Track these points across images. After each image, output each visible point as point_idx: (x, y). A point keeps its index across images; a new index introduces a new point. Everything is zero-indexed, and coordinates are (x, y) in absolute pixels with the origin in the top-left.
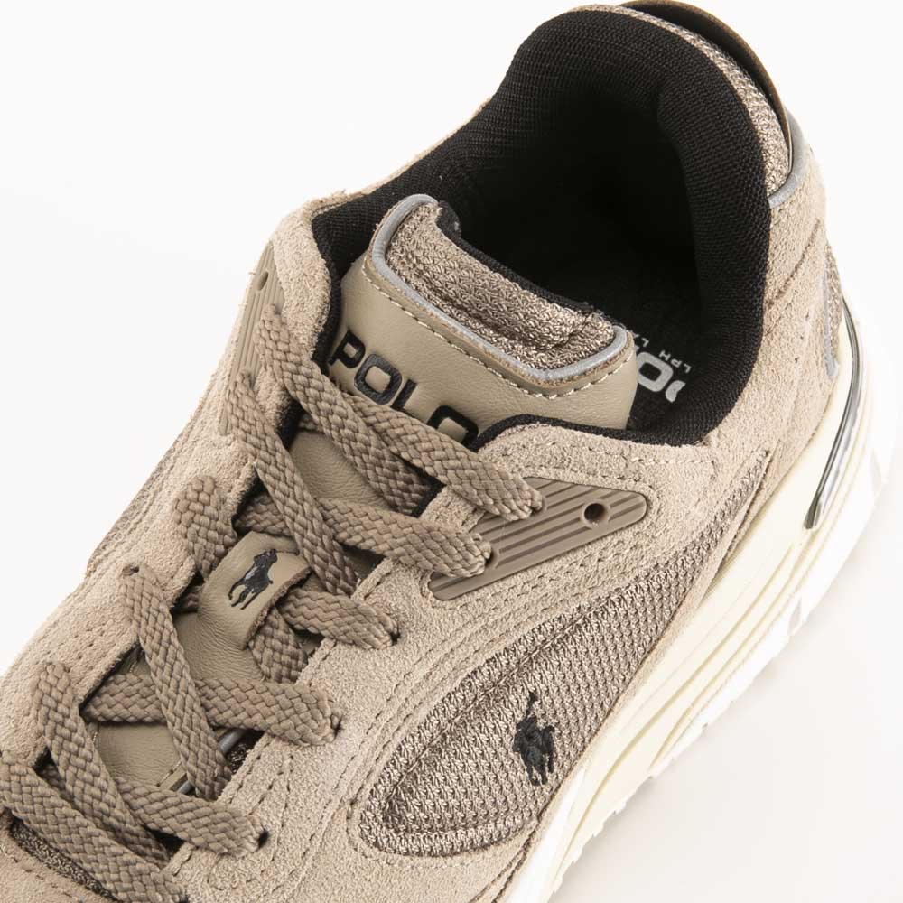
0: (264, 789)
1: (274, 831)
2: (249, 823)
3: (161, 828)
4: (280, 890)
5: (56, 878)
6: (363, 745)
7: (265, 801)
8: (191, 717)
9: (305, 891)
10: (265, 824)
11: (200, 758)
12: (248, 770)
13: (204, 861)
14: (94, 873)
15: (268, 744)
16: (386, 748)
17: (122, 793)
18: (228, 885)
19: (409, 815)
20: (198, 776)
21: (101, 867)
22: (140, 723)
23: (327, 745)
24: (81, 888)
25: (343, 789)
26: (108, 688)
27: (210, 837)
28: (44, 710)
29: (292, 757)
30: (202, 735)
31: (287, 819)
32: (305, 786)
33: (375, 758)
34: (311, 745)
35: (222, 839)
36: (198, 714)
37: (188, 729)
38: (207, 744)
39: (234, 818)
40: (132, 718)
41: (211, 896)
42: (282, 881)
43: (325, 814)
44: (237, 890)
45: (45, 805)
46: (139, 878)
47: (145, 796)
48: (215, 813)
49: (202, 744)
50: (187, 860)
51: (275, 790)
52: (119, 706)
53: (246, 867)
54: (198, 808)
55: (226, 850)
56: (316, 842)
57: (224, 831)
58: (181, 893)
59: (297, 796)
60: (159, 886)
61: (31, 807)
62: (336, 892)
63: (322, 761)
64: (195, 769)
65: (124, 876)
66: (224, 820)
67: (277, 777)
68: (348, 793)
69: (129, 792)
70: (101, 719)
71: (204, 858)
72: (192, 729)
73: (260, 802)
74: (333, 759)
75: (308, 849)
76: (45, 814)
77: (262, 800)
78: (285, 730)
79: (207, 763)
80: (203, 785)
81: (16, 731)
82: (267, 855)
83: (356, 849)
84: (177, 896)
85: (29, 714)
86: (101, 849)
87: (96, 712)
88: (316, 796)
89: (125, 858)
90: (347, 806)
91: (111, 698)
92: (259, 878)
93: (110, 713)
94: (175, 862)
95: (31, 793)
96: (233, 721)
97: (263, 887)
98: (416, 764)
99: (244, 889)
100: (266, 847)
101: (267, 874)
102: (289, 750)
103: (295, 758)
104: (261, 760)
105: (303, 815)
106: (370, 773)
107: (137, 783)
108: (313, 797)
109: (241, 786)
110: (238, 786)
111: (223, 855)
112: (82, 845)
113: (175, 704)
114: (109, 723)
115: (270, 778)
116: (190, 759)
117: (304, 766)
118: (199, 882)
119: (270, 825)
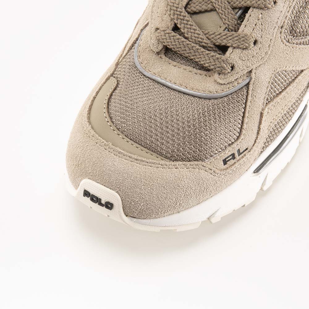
0: (254, 25)
1: (259, 40)
2: (251, 37)
3: (221, 44)
4: (263, 59)
5: (185, 67)
6: (284, 7)
7: (255, 30)
8: (225, 5)
9: (270, 59)
10: (256, 37)
11: (230, 19)
12: (247, 20)
13: (237, 52)
14: (200, 62)
15: (253, 11)
16: (290, 8)
17: (205, 34)
18: (246, 59)
19: (298, 30)
20: (230, 25)
21: (203, 59)
22: (206, 11)
23: (273, 8)
24: (195, 69)
25: (279, 23)
26: (192, 1)
27: (239, 44)
28: (172, 12)
29: (262, 14)
30: (229, 11)
31: (263, 35)
32: (267, 23)
33: (287, 11)
34: (268, 9)
35: (243, 44)
36: (227, 4)
37: (224, 10)
38: (232, 14)
39: (246, 36)
40: (203, 10)
41: (242, 63)
42: (263, 56)
43: (274, 32)
44: (250, 60)
45: (180, 42)
46: (217, 60)
47: (213, 34)
48: (239, 35)
49: (230, 14)
50: (232, 53)
51: (257, 26)
52: (198, 7)
53: (251, 52)
54: (233, 35)
55: (245, 47)
56: (272, 42)
57: (243, 41)
58: (232, 63)
59: (265, 26)
60: (225, 62)
61: (175, 43)
62: (279, 58)
63: (272, 14)
64: (228, 23)
65: (212, 60)
66: (243, 37)
67: (257, 21)
68: (280, 24)
69: (207, 34)
70: (192, 12)
71: (238, 51)
72: (225, 10)
73: (253, 30)
74: (275, 13)
75: (270, 44)
76: (180, 45)
77: (253, 29)
78: (259, 5)
79: (232, 20)
80: (232, 28)
81: (162, 21)
82: (258, 48)
83: (283, 43)
84: (230, 65)
85: (166, 14)
86: (202, 53)
87: (189, 10)
88: (271, 26)
89: (211, 54)
90: (280, 29)
91: (194, 5)
92: (256, 56)
93: (195, 10)
94: (228, 53)
95: (174, 39)
96: (240, 5)
97: (258, 58)
98: (299, 13)
99: (252, 60)
100: (257, 45)
101: (258, 54)
102: (261, 11)
103: (263, 14)
104: (251, 16)
105: (267, 33)
106: (286, 16)
107: (210, 31)
108: (270, 26)
109: (246, 26)
110: (245, 26)
111: (243, 49)
112: (195, 53)
113: (218, 2)
114: (195, 13)
115: (255, 22)
116: (226, 20)
117: (266, 16)
118: (237, 59)
119: (257, 37)
